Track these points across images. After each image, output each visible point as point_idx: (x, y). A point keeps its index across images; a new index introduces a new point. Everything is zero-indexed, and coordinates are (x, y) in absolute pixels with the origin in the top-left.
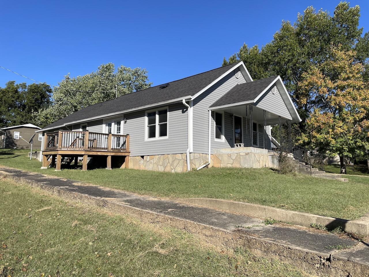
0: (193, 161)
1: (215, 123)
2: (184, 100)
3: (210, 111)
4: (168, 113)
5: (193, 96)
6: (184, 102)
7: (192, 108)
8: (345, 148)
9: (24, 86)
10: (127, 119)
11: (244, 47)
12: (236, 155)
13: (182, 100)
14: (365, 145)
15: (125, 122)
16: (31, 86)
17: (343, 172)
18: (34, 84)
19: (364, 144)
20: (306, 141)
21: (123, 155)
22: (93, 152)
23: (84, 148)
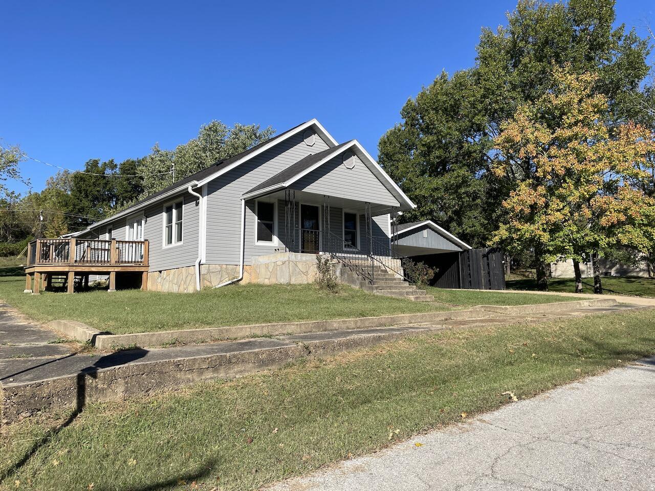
0: (208, 277)
1: (257, 217)
2: (189, 187)
3: (243, 201)
4: (183, 206)
5: (200, 182)
6: (190, 190)
7: (206, 198)
8: (568, 247)
9: (112, 166)
10: (147, 217)
11: (443, 77)
12: (273, 265)
13: (188, 188)
14: (599, 240)
15: (146, 221)
16: (124, 164)
17: (579, 288)
18: (128, 161)
19: (598, 238)
20: (504, 237)
21: (137, 270)
22: (84, 268)
23: (68, 262)
